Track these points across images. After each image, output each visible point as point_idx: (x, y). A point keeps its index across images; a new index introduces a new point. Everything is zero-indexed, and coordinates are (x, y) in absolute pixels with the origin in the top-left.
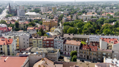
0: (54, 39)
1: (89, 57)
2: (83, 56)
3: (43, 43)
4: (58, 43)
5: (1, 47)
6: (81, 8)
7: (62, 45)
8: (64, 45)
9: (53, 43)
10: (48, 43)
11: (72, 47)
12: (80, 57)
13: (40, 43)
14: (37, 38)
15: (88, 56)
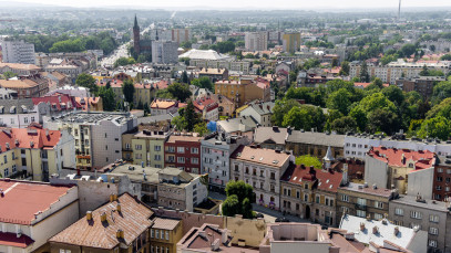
0: (204, 143)
1: (313, 212)
2: (293, 206)
3: (166, 152)
4: (213, 155)
5: (23, 156)
6: (410, 38)
7: (227, 164)
8: (233, 165)
9: (198, 156)
10: (181, 155)
11: (258, 170)
12: (283, 209)
13: (156, 153)
14: (149, 134)
15: (308, 208)
